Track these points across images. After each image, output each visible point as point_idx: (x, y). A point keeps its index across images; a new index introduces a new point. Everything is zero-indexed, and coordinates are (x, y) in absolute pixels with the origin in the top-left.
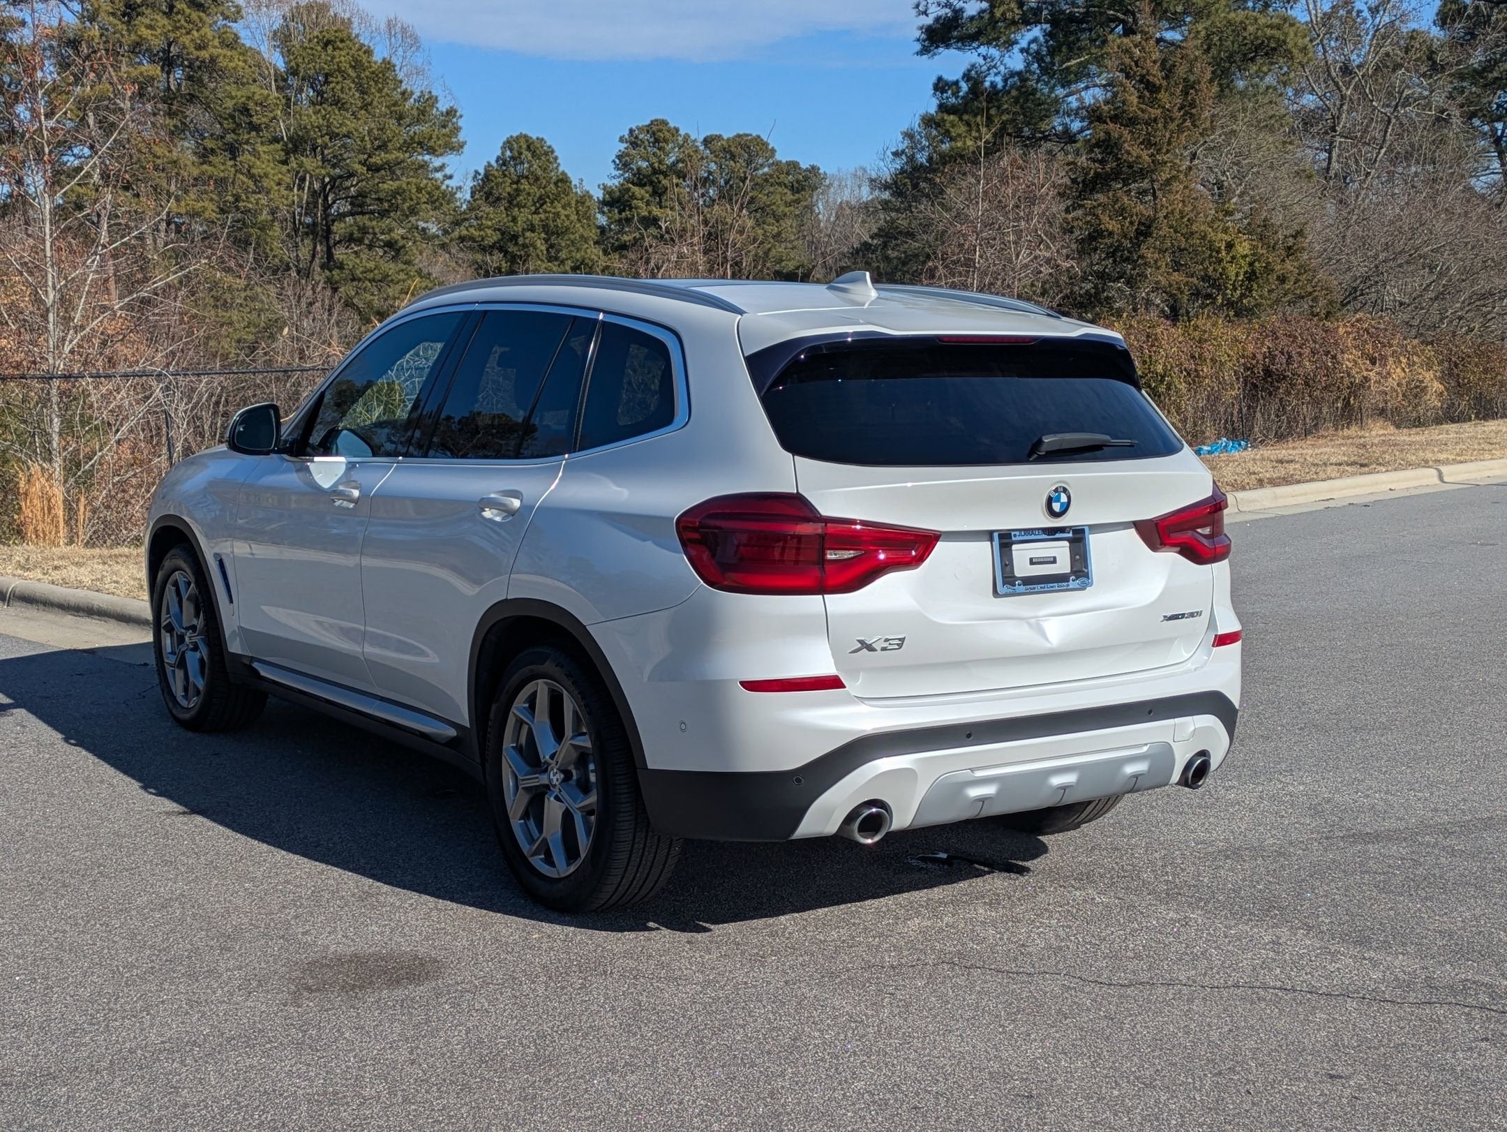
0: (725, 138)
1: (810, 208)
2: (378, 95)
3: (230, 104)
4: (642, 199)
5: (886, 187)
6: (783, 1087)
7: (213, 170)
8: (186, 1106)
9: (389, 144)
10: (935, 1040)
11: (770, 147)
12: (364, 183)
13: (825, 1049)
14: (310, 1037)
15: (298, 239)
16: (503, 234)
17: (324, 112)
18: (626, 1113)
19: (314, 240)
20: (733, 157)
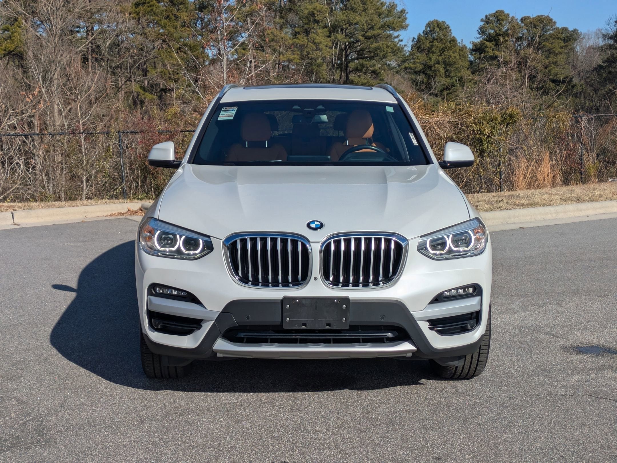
0: (531, 17)
1: (572, 49)
2: (370, 5)
3: (306, 12)
4: (490, 48)
5: (611, 38)
6: (500, 442)
7: (299, 41)
8: (243, 427)
9: (375, 27)
10: (577, 429)
11: (553, 21)
12: (363, 45)
13: (523, 428)
14: (297, 405)
15: (334, 71)
16: (425, 66)
17: (346, 14)
18: (428, 447)
19: (341, 71)
20: (535, 26)
